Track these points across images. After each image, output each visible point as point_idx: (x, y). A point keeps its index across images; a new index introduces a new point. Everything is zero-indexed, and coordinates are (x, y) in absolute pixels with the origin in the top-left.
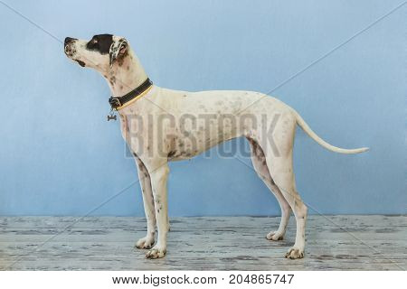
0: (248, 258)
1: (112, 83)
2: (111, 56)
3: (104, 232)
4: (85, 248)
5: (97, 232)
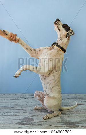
3: (18, 99)
4: (11, 105)
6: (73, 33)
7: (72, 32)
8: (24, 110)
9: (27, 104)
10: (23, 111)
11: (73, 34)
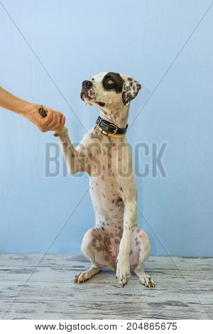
0: (177, 304)
1: (115, 117)
2: (123, 95)
4: (10, 289)
5: (25, 271)
6: (134, 84)
7: (131, 84)
8: (48, 304)
9: (58, 285)
10: (44, 307)
11: (139, 89)
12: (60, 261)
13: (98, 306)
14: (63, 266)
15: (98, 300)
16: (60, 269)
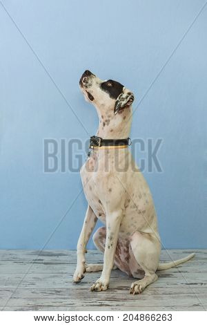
12: (21, 255)
13: (58, 292)
14: (24, 259)
15: (57, 287)
16: (21, 262)
